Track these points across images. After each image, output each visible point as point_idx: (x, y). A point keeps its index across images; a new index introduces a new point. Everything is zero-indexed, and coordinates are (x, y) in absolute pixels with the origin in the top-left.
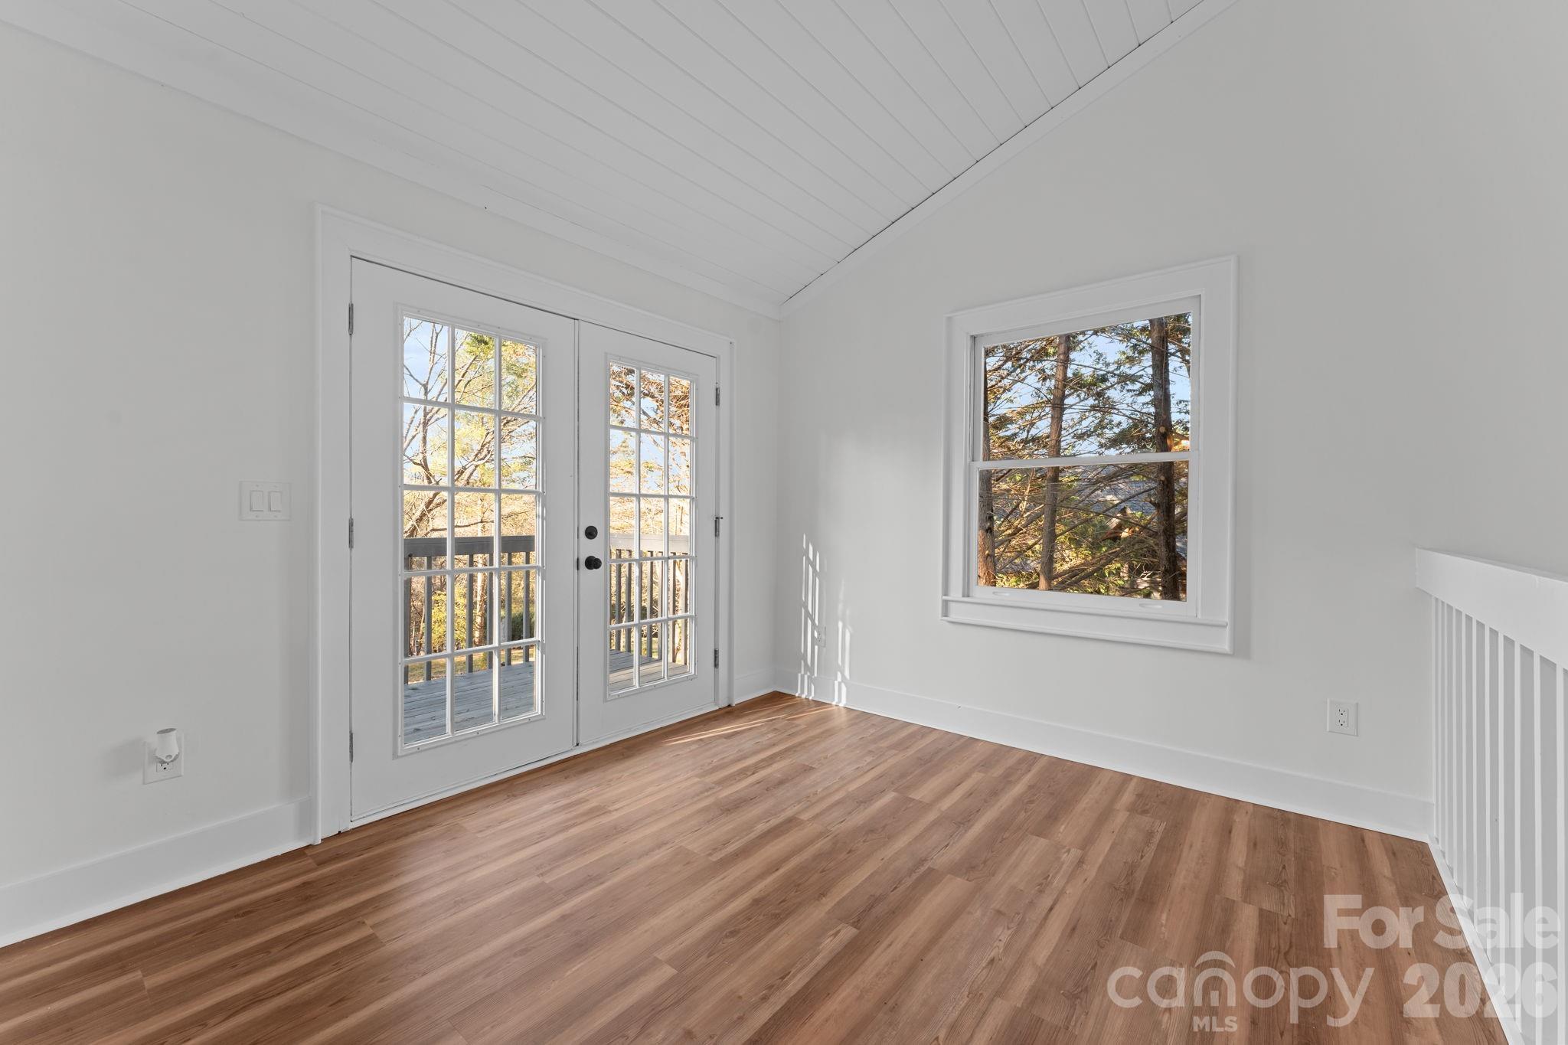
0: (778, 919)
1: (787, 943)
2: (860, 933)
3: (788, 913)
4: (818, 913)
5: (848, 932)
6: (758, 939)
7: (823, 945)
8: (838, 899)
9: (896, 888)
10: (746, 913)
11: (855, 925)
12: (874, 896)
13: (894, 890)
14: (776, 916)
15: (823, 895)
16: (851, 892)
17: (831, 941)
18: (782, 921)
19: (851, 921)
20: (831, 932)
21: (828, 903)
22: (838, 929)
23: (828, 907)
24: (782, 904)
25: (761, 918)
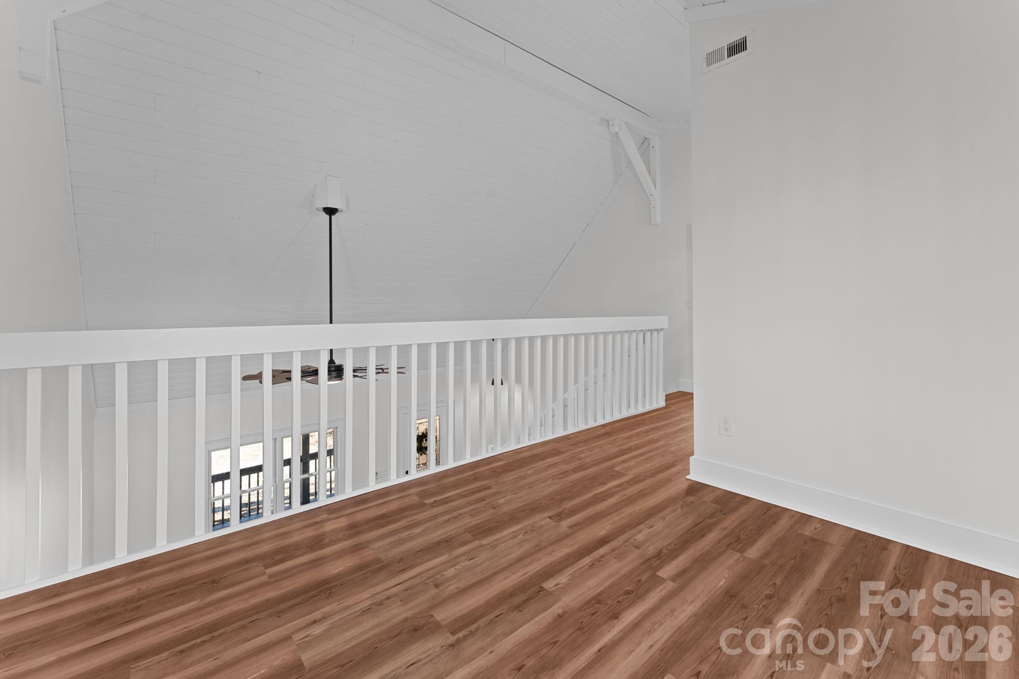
0: (597, 600)
1: (591, 582)
2: (540, 584)
3: (589, 603)
4: (568, 601)
5: (549, 585)
6: (610, 587)
7: (567, 579)
8: (549, 611)
9: (497, 617)
10: (622, 608)
11: (542, 589)
12: (519, 611)
13: (501, 614)
14: (599, 602)
15: (560, 616)
16: (536, 616)
17: (561, 581)
18: (594, 598)
19: (544, 592)
20: (560, 586)
21: (557, 609)
22: (555, 588)
23: (559, 604)
24: (595, 611)
25: (610, 602)
